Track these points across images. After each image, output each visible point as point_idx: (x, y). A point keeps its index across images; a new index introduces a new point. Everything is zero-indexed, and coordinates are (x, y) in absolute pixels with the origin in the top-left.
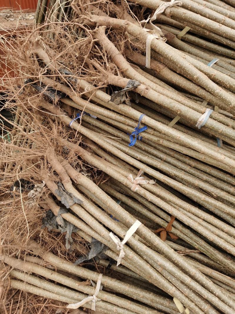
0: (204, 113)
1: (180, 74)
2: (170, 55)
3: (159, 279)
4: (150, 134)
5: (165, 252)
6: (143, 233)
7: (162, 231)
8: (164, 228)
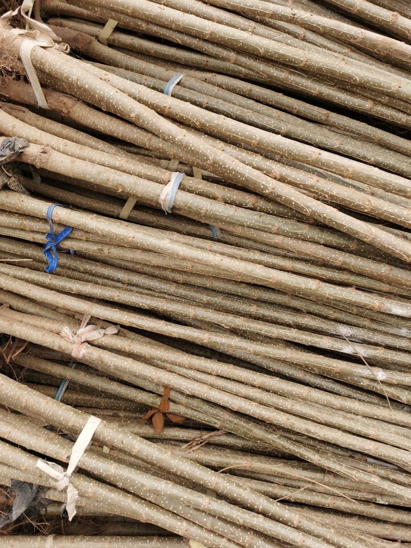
0: (169, 181)
1: (109, 113)
2: (75, 78)
3: (154, 516)
4: (80, 240)
5: (155, 462)
6: (107, 439)
7: (154, 414)
8: (156, 409)
